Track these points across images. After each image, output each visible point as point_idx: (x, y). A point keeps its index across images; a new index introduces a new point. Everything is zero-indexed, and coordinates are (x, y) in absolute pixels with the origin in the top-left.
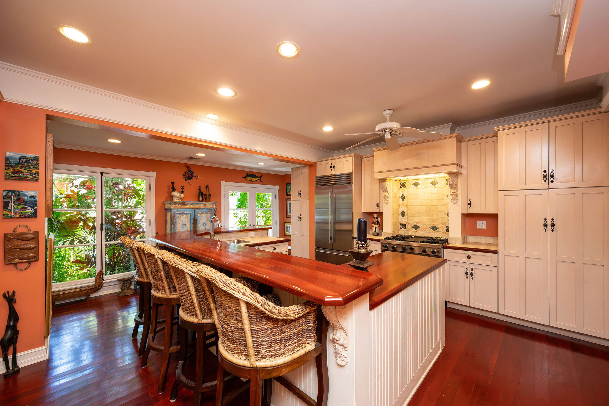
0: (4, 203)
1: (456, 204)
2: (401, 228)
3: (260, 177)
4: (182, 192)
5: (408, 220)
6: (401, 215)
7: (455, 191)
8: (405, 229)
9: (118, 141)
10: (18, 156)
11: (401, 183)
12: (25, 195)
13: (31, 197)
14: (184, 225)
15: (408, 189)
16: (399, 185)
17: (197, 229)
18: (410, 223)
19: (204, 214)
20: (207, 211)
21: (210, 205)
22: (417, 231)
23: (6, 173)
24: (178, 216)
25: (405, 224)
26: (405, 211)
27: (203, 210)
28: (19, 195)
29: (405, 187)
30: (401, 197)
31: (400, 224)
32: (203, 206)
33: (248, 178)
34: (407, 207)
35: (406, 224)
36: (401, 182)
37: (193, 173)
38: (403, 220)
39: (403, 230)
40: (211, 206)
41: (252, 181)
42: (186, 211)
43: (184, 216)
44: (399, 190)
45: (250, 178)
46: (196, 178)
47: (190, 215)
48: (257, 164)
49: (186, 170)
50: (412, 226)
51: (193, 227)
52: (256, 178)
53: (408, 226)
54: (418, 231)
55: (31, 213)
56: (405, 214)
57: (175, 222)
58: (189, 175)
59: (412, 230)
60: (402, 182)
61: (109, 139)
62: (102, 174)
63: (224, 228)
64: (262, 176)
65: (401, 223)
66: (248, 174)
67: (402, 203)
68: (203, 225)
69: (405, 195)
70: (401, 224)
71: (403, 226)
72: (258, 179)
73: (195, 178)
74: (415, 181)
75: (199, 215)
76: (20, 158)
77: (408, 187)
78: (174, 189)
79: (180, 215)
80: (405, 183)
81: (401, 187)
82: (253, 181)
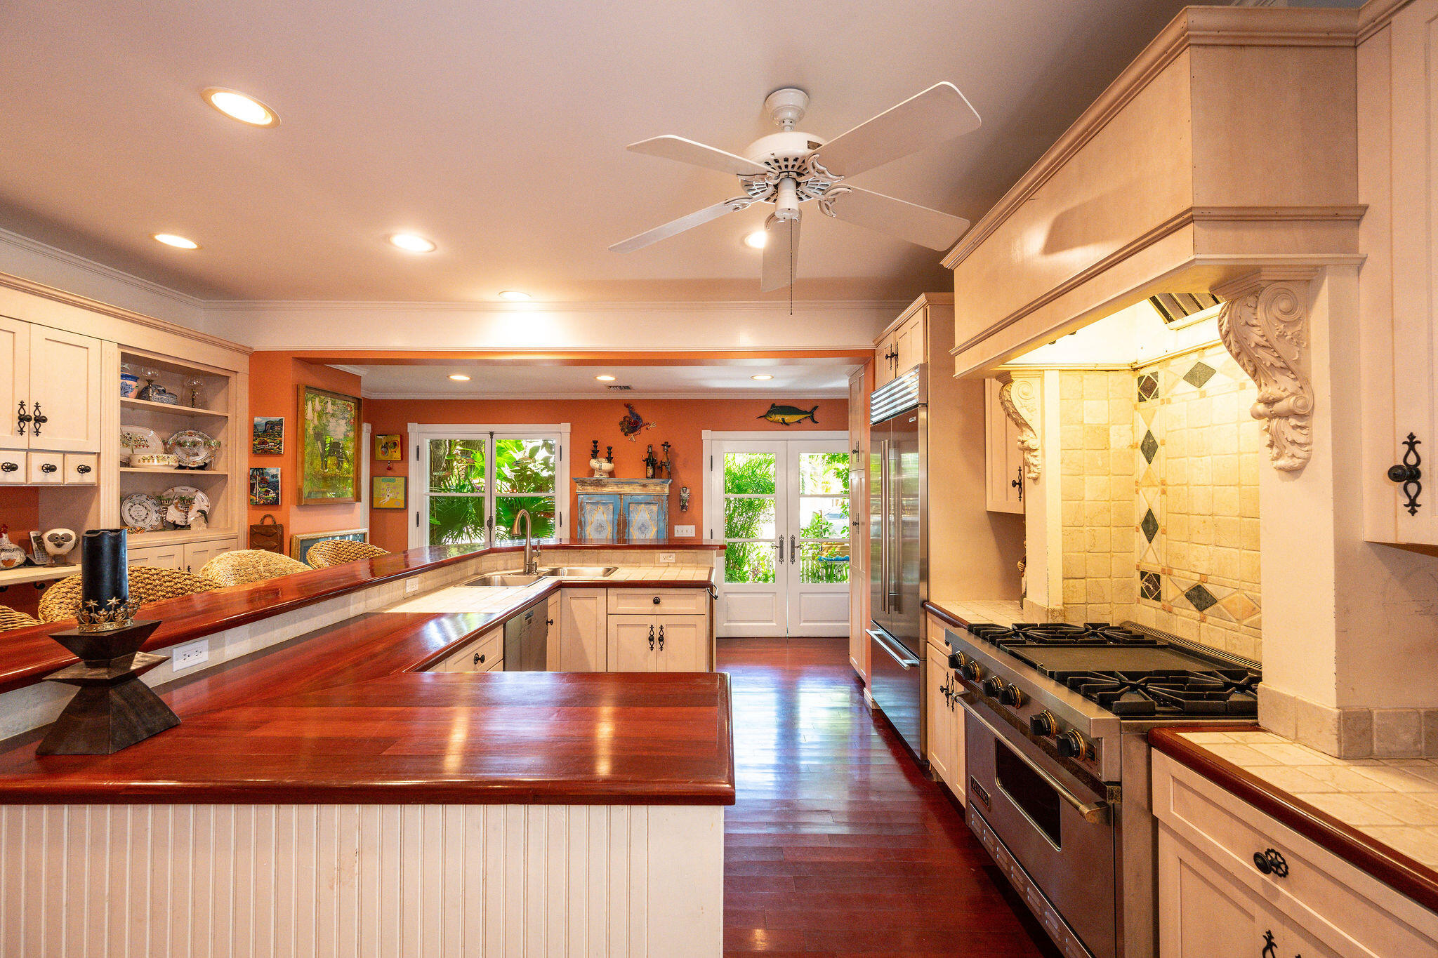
0: (251, 484)
1: (1304, 474)
2: (1144, 595)
3: (811, 412)
4: (609, 460)
5: (1169, 557)
6: (1141, 530)
7: (1282, 386)
8: (1158, 598)
9: (466, 378)
10: (264, 422)
11: (1140, 379)
12: (268, 474)
13: (273, 476)
14: (600, 528)
15: (1169, 401)
16: (1135, 389)
17: (626, 538)
18: (1175, 572)
19: (643, 505)
20: (649, 499)
21: (656, 485)
22: (1203, 620)
23: (254, 445)
24: (588, 507)
25: (1158, 577)
26: (1156, 512)
27: (640, 497)
28: (263, 474)
29: (1156, 395)
30: (1140, 443)
31: (1138, 575)
32: (641, 488)
33: (773, 416)
34: (1164, 492)
35: (1163, 578)
36: (1142, 372)
37: (638, 417)
38: (1151, 556)
39: (1151, 602)
40: (658, 488)
41: (784, 422)
42: (604, 499)
43: (601, 508)
44: (1136, 413)
45: (779, 418)
46: (647, 429)
47: (612, 507)
48: (752, 377)
49: (626, 413)
50: (1185, 588)
51: (618, 532)
52: (795, 416)
53: (1170, 590)
54: (1209, 619)
55: (273, 498)
56: (1156, 527)
57: (583, 520)
58: (632, 425)
59: (1185, 612)
60: (1146, 372)
61: (454, 375)
62: (492, 434)
63: (710, 538)
64: (815, 408)
65: (1144, 568)
66: (773, 406)
67: (1147, 475)
68: (640, 528)
69: (1157, 436)
70: (1143, 574)
71: (1152, 585)
72: (806, 416)
73: (644, 428)
74: (1193, 359)
75: (632, 507)
76: (266, 423)
77: (1167, 396)
78: (595, 454)
79: (594, 507)
80: (1155, 374)
81: (1141, 400)
82: (787, 424)
